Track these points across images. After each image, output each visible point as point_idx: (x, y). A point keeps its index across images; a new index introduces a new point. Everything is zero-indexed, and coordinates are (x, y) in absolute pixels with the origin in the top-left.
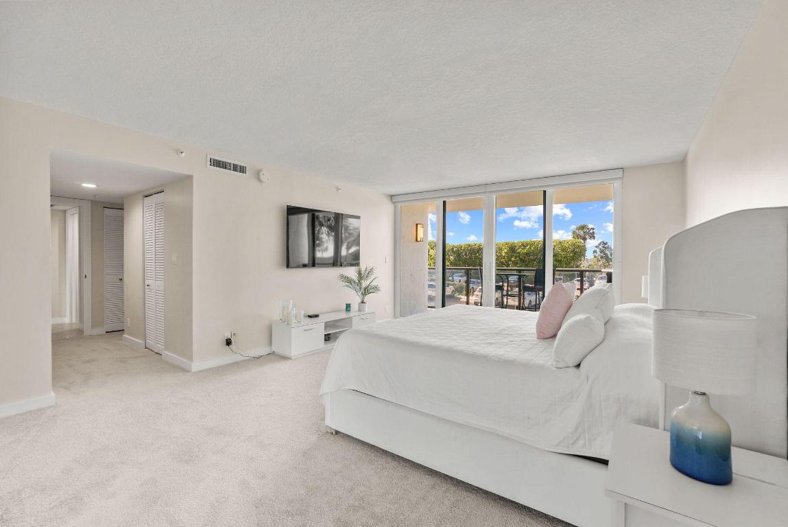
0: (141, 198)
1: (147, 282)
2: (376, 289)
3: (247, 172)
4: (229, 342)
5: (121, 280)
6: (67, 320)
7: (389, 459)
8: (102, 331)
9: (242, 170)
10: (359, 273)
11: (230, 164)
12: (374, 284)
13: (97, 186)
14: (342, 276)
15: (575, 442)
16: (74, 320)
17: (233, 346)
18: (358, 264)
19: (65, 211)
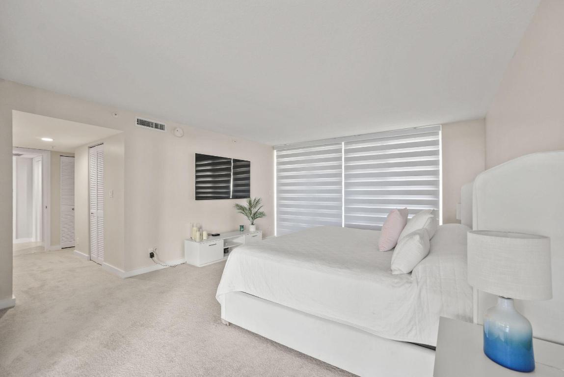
0: (87, 148)
1: (92, 211)
2: (262, 215)
3: (165, 129)
4: (152, 255)
5: (73, 209)
6: (33, 240)
7: (269, 345)
8: (59, 247)
9: (162, 127)
10: (250, 203)
11: (152, 123)
12: (261, 210)
13: (54, 140)
14: (237, 205)
15: (408, 333)
16: (39, 240)
17: (155, 258)
18: (248, 197)
19: (32, 159)
